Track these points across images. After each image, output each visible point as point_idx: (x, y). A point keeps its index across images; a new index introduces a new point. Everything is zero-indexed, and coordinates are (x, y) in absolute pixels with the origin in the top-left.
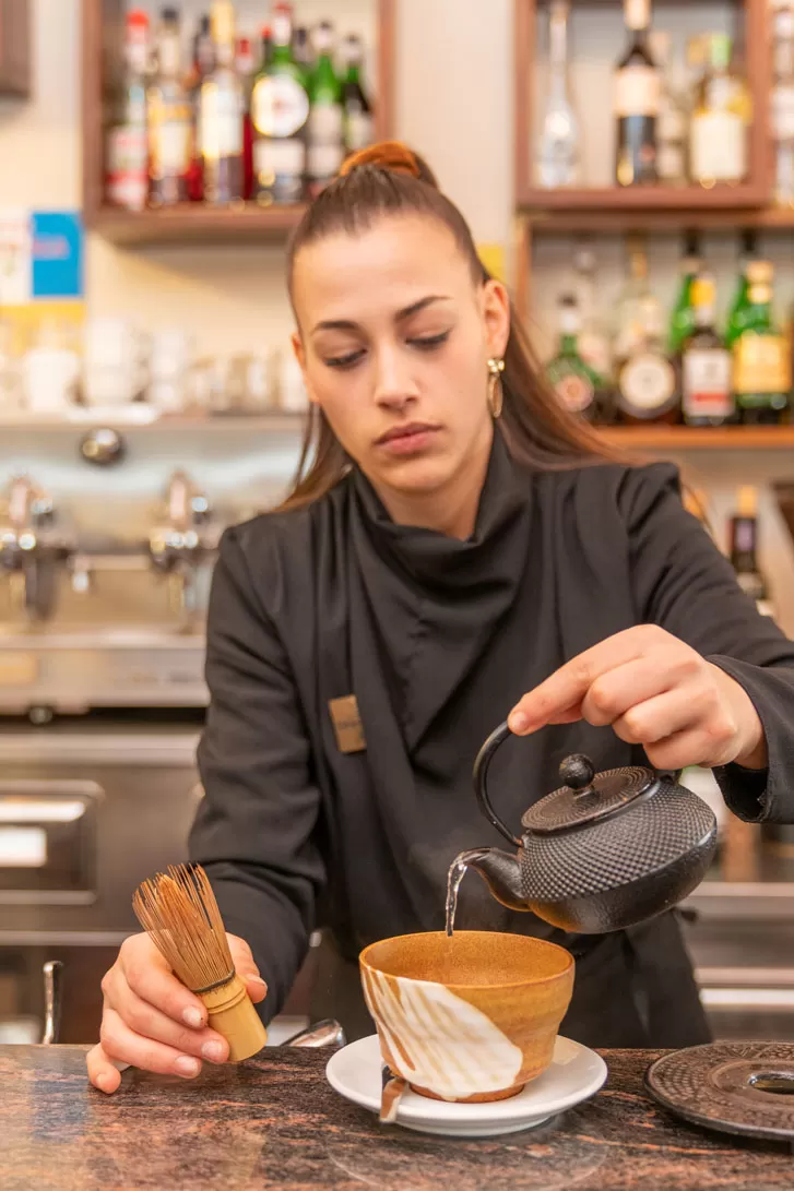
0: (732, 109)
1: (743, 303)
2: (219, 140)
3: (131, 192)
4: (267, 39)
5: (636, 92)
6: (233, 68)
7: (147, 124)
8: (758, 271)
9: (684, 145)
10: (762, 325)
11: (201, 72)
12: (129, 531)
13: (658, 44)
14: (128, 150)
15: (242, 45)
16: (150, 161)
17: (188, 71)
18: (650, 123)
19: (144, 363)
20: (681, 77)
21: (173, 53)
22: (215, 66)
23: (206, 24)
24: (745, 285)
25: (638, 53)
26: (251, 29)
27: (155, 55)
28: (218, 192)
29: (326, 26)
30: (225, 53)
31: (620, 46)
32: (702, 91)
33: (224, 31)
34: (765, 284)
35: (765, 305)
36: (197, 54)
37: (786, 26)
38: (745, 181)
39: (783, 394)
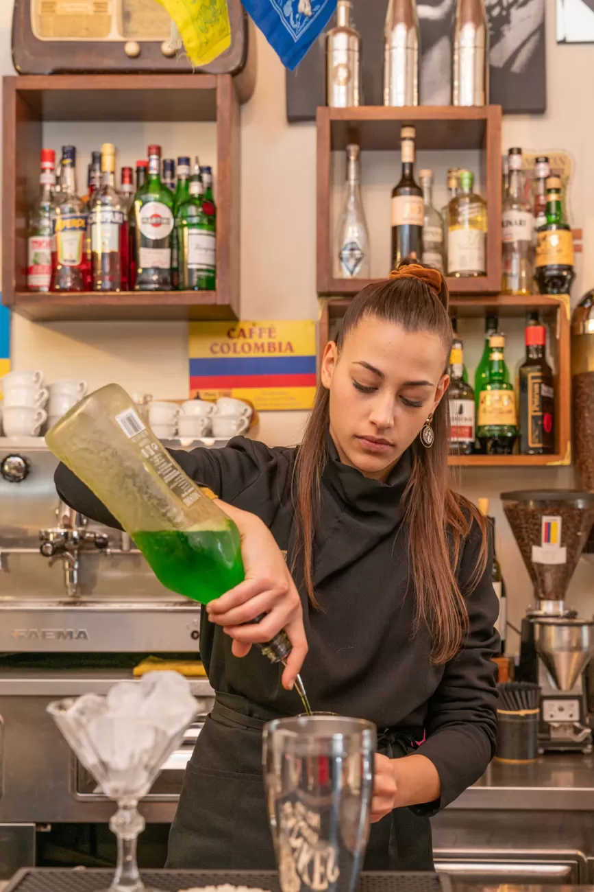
0: (472, 223)
2: (105, 240)
3: (41, 280)
4: (144, 169)
5: (406, 210)
6: (118, 191)
7: (54, 231)
8: (496, 341)
9: (442, 248)
10: (500, 380)
11: (96, 192)
12: (33, 529)
13: (424, 175)
14: (40, 251)
15: (126, 174)
16: (54, 256)
17: (84, 191)
18: (417, 231)
19: (47, 406)
20: (441, 200)
21: (73, 180)
22: (105, 190)
23: (97, 158)
24: (489, 350)
25: (408, 183)
26: (131, 163)
27: (58, 180)
28: (104, 283)
29: (187, 161)
30: (110, 181)
32: (453, 209)
33: (108, 162)
34: (501, 350)
35: (502, 364)
36: (90, 178)
37: (516, 162)
38: (483, 274)
39: (512, 427)
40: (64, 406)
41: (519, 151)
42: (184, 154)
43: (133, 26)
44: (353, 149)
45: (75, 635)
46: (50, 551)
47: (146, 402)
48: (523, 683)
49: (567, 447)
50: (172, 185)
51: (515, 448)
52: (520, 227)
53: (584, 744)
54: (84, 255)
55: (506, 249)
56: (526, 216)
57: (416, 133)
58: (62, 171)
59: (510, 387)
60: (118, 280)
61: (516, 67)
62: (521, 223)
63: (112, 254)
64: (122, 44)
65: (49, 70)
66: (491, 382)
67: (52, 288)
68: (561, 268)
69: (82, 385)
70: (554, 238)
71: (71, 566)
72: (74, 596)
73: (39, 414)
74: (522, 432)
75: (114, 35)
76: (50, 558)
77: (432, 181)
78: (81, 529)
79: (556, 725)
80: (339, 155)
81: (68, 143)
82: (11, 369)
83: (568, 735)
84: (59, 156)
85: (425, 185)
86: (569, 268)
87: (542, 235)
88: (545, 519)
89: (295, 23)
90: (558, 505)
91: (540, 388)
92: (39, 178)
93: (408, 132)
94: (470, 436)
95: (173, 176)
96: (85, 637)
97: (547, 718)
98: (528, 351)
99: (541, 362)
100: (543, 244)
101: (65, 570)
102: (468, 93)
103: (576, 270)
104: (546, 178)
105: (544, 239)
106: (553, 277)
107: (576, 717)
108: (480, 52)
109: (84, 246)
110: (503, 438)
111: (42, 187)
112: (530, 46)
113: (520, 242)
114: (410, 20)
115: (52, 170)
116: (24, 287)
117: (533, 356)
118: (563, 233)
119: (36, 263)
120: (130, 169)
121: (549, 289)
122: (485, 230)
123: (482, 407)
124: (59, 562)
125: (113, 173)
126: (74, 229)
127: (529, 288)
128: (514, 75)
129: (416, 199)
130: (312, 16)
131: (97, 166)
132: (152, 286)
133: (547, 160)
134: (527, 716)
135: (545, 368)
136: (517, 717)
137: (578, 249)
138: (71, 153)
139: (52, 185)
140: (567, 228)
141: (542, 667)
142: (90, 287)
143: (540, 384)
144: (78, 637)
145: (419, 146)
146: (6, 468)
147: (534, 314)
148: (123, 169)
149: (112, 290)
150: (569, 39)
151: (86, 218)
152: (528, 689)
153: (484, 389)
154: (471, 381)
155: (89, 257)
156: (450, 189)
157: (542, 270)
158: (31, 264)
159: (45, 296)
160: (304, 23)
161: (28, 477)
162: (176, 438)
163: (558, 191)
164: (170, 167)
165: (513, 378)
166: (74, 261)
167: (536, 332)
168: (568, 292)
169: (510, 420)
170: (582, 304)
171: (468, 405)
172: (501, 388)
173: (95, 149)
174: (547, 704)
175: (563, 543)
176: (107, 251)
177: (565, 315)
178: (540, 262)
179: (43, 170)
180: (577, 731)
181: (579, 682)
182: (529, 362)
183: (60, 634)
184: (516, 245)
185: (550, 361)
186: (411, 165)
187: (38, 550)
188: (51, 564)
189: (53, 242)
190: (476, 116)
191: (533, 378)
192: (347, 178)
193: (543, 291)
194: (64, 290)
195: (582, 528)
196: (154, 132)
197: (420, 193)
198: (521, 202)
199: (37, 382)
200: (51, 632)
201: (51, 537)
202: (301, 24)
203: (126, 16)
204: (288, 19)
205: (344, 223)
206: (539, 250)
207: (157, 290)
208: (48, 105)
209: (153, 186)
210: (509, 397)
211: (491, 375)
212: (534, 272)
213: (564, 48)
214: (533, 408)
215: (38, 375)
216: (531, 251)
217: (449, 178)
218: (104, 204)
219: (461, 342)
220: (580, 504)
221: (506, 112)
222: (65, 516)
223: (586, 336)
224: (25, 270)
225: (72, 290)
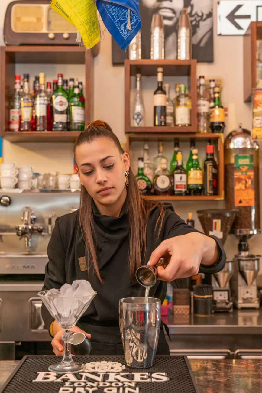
0: (185, 105)
1: (191, 160)
2: (40, 111)
3: (15, 126)
4: (56, 83)
5: (159, 100)
6: (45, 92)
7: (20, 107)
8: (195, 151)
9: (173, 115)
10: (196, 167)
11: (36, 92)
12: (13, 225)
13: (166, 86)
14: (14, 115)
15: (48, 85)
16: (20, 117)
17: (32, 91)
18: (164, 108)
19: (18, 176)
20: (173, 96)
21: (27, 87)
22: (40, 91)
23: (37, 79)
24: (192, 155)
25: (160, 89)
26: (51, 80)
27: (22, 87)
28: (40, 128)
29: (72, 80)
30: (43, 88)
31: (156, 88)
32: (178, 99)
33: (42, 80)
34: (197, 155)
35: (197, 160)
36: (34, 87)
37: (202, 81)
38: (190, 125)
39: (201, 185)
40: (25, 176)
41: (203, 77)
42: (72, 77)
43: (52, 27)
44: (139, 76)
45: (30, 267)
46: (20, 234)
47: (57, 175)
48: (206, 285)
49: (222, 193)
50: (67, 89)
51: (202, 193)
52: (204, 106)
53: (230, 309)
54: (32, 117)
55: (199, 115)
56: (206, 103)
57: (164, 70)
58: (24, 84)
59: (200, 169)
60: (46, 126)
61: (202, 44)
62: (204, 105)
63: (43, 117)
64: (47, 34)
65: (18, 44)
66: (193, 167)
67: (19, 130)
68: (220, 123)
69: (32, 168)
70: (217, 111)
71: (28, 240)
72: (29, 251)
73: (15, 180)
74: (205, 187)
75: (44, 30)
76: (19, 237)
77: (169, 88)
78: (32, 225)
79: (219, 301)
80: (133, 78)
81: (26, 72)
82: (3, 162)
83: (224, 305)
84: (22, 77)
85: (167, 90)
86: (223, 123)
87: (212, 110)
88: (214, 221)
89: (125, 33)
90: (218, 215)
91: (212, 170)
92: (14, 86)
93: (160, 69)
94: (185, 188)
95: (67, 86)
96: (34, 268)
97: (215, 299)
98: (207, 155)
99: (212, 159)
100: (213, 113)
101: (25, 241)
102: (183, 54)
103: (226, 124)
104: (214, 88)
105: (213, 111)
106: (217, 127)
107: (227, 298)
108: (188, 39)
109: (32, 113)
110: (198, 189)
111: (15, 90)
112: (207, 36)
113: (204, 113)
114: (161, 25)
115: (20, 83)
116: (9, 129)
117: (209, 157)
118: (221, 109)
119: (13, 120)
120: (50, 83)
121: (215, 131)
122: (190, 108)
123: (189, 177)
124: (23, 239)
125: (44, 84)
126: (28, 106)
127: (208, 131)
128: (202, 48)
129: (163, 95)
130: (132, 30)
131: (37, 82)
133: (214, 81)
134: (208, 298)
135: (214, 162)
136: (204, 298)
137: (226, 115)
138: (27, 77)
139: (20, 89)
140: (222, 107)
141: (213, 279)
142: (35, 129)
143: (212, 168)
144: (31, 268)
145: (164, 74)
146: (2, 201)
147: (210, 141)
148: (48, 83)
149: (44, 130)
150: (223, 34)
151: (33, 102)
152: (208, 287)
153: (190, 170)
154: (185, 167)
155: (34, 118)
156: (176, 92)
157: (212, 124)
158: (11, 120)
159: (16, 134)
160: (128, 33)
161: (11, 204)
162: (69, 189)
163: (218, 93)
164: (65, 82)
165: (201, 165)
166: (28, 119)
167: (210, 148)
168: (223, 132)
169: (200, 182)
170: (228, 137)
171: (184, 176)
172: (197, 169)
173: (36, 75)
174: (215, 293)
175: (221, 230)
176: (42, 115)
177: (221, 141)
178: (212, 120)
179: (16, 83)
180: (227, 304)
181: (228, 285)
182: (208, 160)
183: (24, 267)
184: (202, 114)
185: (216, 159)
186: (161, 83)
187: (15, 234)
188: (20, 239)
189: (20, 112)
190: (187, 63)
191: (209, 166)
192: (136, 87)
193: (213, 131)
194: (24, 131)
195: (229, 224)
196: (59, 68)
197: (164, 93)
198: (204, 97)
199: (14, 167)
200: (21, 266)
201: (20, 229)
202: (127, 33)
203: (49, 23)
204: (122, 31)
205: (135, 105)
206: (211, 116)
207: (61, 130)
208: (17, 58)
209: (59, 90)
210: (200, 174)
211: (193, 164)
212: (209, 125)
213: (220, 37)
214: (209, 178)
215: (14, 164)
216: (208, 116)
217: (176, 88)
218: (40, 97)
219: (181, 152)
220: (228, 215)
221: (199, 61)
222: (26, 220)
223: (230, 149)
224: (9, 123)
225: (27, 130)
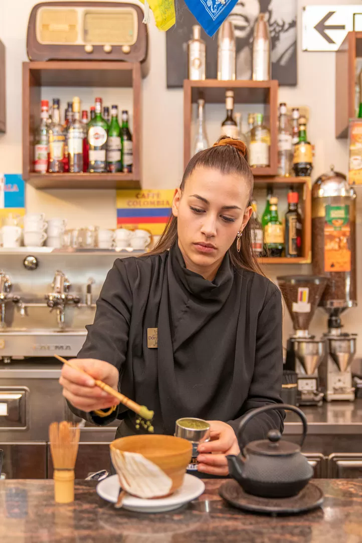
0: (263, 141)
1: (268, 211)
2: (75, 148)
3: (42, 167)
4: (93, 111)
6: (80, 122)
7: (48, 142)
8: (273, 200)
10: (275, 220)
11: (68, 123)
12: (41, 294)
13: (237, 116)
14: (41, 152)
15: (84, 114)
16: (49, 154)
17: (63, 122)
19: (46, 231)
20: (245, 129)
21: (58, 116)
22: (74, 121)
23: (70, 105)
24: (269, 204)
25: (230, 119)
26: (87, 108)
27: (51, 117)
28: (74, 168)
29: (115, 107)
30: (77, 116)
31: (224, 117)
32: (253, 133)
33: (76, 107)
34: (276, 205)
35: (276, 212)
36: (66, 116)
37: (283, 110)
38: (268, 166)
39: (281, 244)
40: (55, 232)
41: (285, 105)
42: (115, 103)
43: (89, 37)
44: (201, 102)
45: (65, 348)
46: (52, 305)
47: (96, 230)
48: (288, 372)
49: (309, 254)
50: (108, 120)
51: (283, 254)
53: (318, 401)
54: (64, 155)
55: (280, 154)
56: (289, 137)
57: (234, 94)
58: (53, 112)
59: (280, 223)
60: (82, 167)
61: (283, 62)
62: (286, 141)
63: (79, 155)
64: (83, 46)
65: (47, 58)
66: (271, 221)
67: (48, 171)
68: (307, 164)
69: (64, 221)
70: (303, 148)
71: (61, 312)
72: (62, 328)
73: (43, 235)
74: (286, 247)
75: (79, 41)
76: (51, 309)
77: (241, 119)
78: (66, 294)
79: (305, 392)
80: (195, 105)
81: (56, 97)
82: (26, 212)
83: (312, 396)
84: (51, 104)
85: (238, 120)
86: (310, 164)
87: (297, 147)
88: (300, 290)
89: (214, 10)
90: (306, 282)
91: (296, 224)
92: (39, 115)
93: (230, 94)
94: (260, 247)
95: (108, 115)
96: (70, 349)
97: (300, 388)
98: (289, 205)
99: (296, 211)
100: (297, 152)
101: (57, 314)
102: (261, 74)
103: (314, 165)
104: (297, 120)
105: (298, 149)
106: (302, 169)
107: (314, 388)
108: (267, 53)
109: (64, 150)
110: (277, 249)
111: (41, 120)
112: (290, 52)
113: (286, 151)
115: (47, 111)
116: (33, 171)
117: (292, 208)
118: (308, 146)
119: (39, 159)
120: (86, 112)
121: (300, 174)
122: (269, 143)
123: (266, 234)
124: (54, 311)
125: (79, 112)
126: (59, 141)
127: (290, 174)
129: (233, 127)
131: (70, 109)
132: (101, 170)
133: (298, 110)
134: (291, 388)
135: (298, 215)
136: (287, 388)
137: (313, 155)
138: (57, 102)
139: (47, 119)
140: (309, 143)
141: (298, 363)
142: (68, 171)
143: (296, 222)
144: (66, 349)
145: (235, 101)
146: (26, 263)
147: (292, 187)
148: (83, 112)
149: (79, 172)
150: (309, 49)
151: (65, 136)
152: (291, 374)
153: (267, 223)
154: (260, 220)
155: (67, 156)
156: (249, 124)
157: (296, 165)
158: (36, 159)
159: (44, 176)
160: (219, 10)
161: (38, 268)
162: (113, 248)
163: (305, 125)
164: (106, 110)
165: (281, 218)
166: (59, 157)
167: (293, 196)
168: (309, 175)
169: (280, 240)
170: (316, 183)
171: (259, 233)
172: (275, 224)
173: (69, 100)
174: (300, 381)
175: (309, 301)
176: (77, 152)
177: (308, 187)
178: (296, 160)
179: (42, 111)
180: (316, 395)
181: (316, 371)
182: (290, 211)
183: (56, 347)
184: (283, 153)
185: (300, 211)
186: (232, 111)
187: (45, 305)
188: (51, 311)
189: (48, 148)
190: (265, 86)
191: (293, 219)
192: (198, 116)
193: (297, 175)
194: (53, 172)
195: (318, 293)
196: (98, 92)
197: (235, 124)
198: (286, 130)
199: (41, 219)
200: (52, 345)
201: (51, 298)
202: (217, 10)
203: (86, 32)
204: (210, 8)
205: (197, 141)
206: (296, 154)
207: (102, 172)
208: (44, 78)
209: (98, 119)
210: (280, 229)
211: (271, 217)
212: (293, 166)
213: (306, 54)
214: (292, 234)
215: (42, 216)
216: (291, 156)
217: (249, 118)
218: (74, 128)
219: (255, 200)
220: (317, 282)
221: (280, 85)
222: (58, 288)
223: (318, 198)
224: (33, 162)
225: (58, 172)
